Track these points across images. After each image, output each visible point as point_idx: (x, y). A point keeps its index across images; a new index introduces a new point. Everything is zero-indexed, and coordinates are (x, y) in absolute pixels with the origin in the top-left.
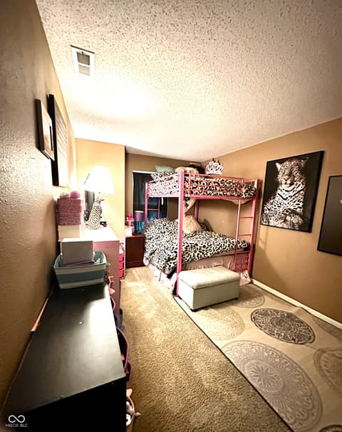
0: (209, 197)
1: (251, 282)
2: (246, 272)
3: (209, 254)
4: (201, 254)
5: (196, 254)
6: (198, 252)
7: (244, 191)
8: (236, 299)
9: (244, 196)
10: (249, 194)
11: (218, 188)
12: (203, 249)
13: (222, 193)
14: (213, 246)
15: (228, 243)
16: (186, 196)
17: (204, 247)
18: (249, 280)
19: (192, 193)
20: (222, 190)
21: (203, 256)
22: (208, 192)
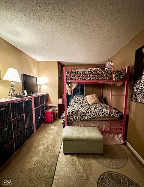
0: (85, 81)
1: (125, 144)
2: (121, 135)
3: (86, 118)
4: (81, 117)
5: (78, 117)
6: (79, 116)
7: (114, 75)
8: (101, 155)
9: (114, 79)
10: (119, 78)
11: (91, 75)
12: (82, 114)
13: (94, 78)
14: (90, 113)
15: (103, 112)
16: (68, 81)
17: (84, 113)
18: (122, 141)
19: (72, 79)
20: (95, 76)
21: (82, 119)
22: (84, 78)
